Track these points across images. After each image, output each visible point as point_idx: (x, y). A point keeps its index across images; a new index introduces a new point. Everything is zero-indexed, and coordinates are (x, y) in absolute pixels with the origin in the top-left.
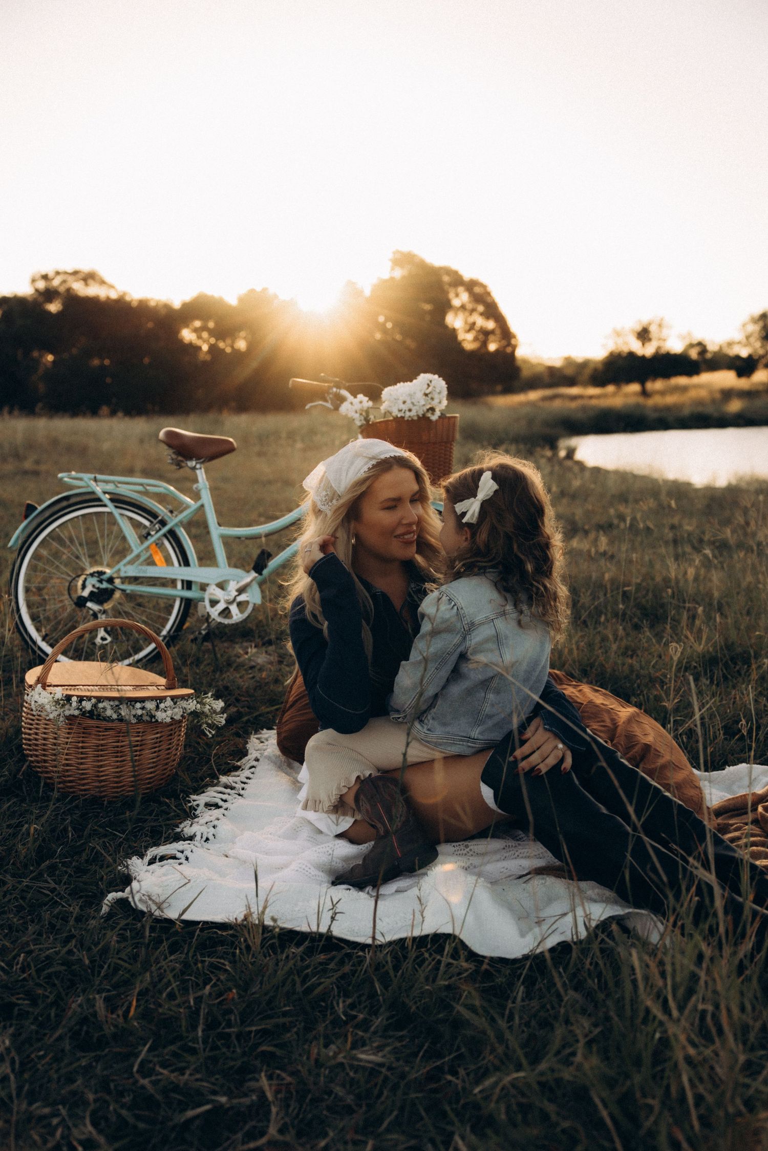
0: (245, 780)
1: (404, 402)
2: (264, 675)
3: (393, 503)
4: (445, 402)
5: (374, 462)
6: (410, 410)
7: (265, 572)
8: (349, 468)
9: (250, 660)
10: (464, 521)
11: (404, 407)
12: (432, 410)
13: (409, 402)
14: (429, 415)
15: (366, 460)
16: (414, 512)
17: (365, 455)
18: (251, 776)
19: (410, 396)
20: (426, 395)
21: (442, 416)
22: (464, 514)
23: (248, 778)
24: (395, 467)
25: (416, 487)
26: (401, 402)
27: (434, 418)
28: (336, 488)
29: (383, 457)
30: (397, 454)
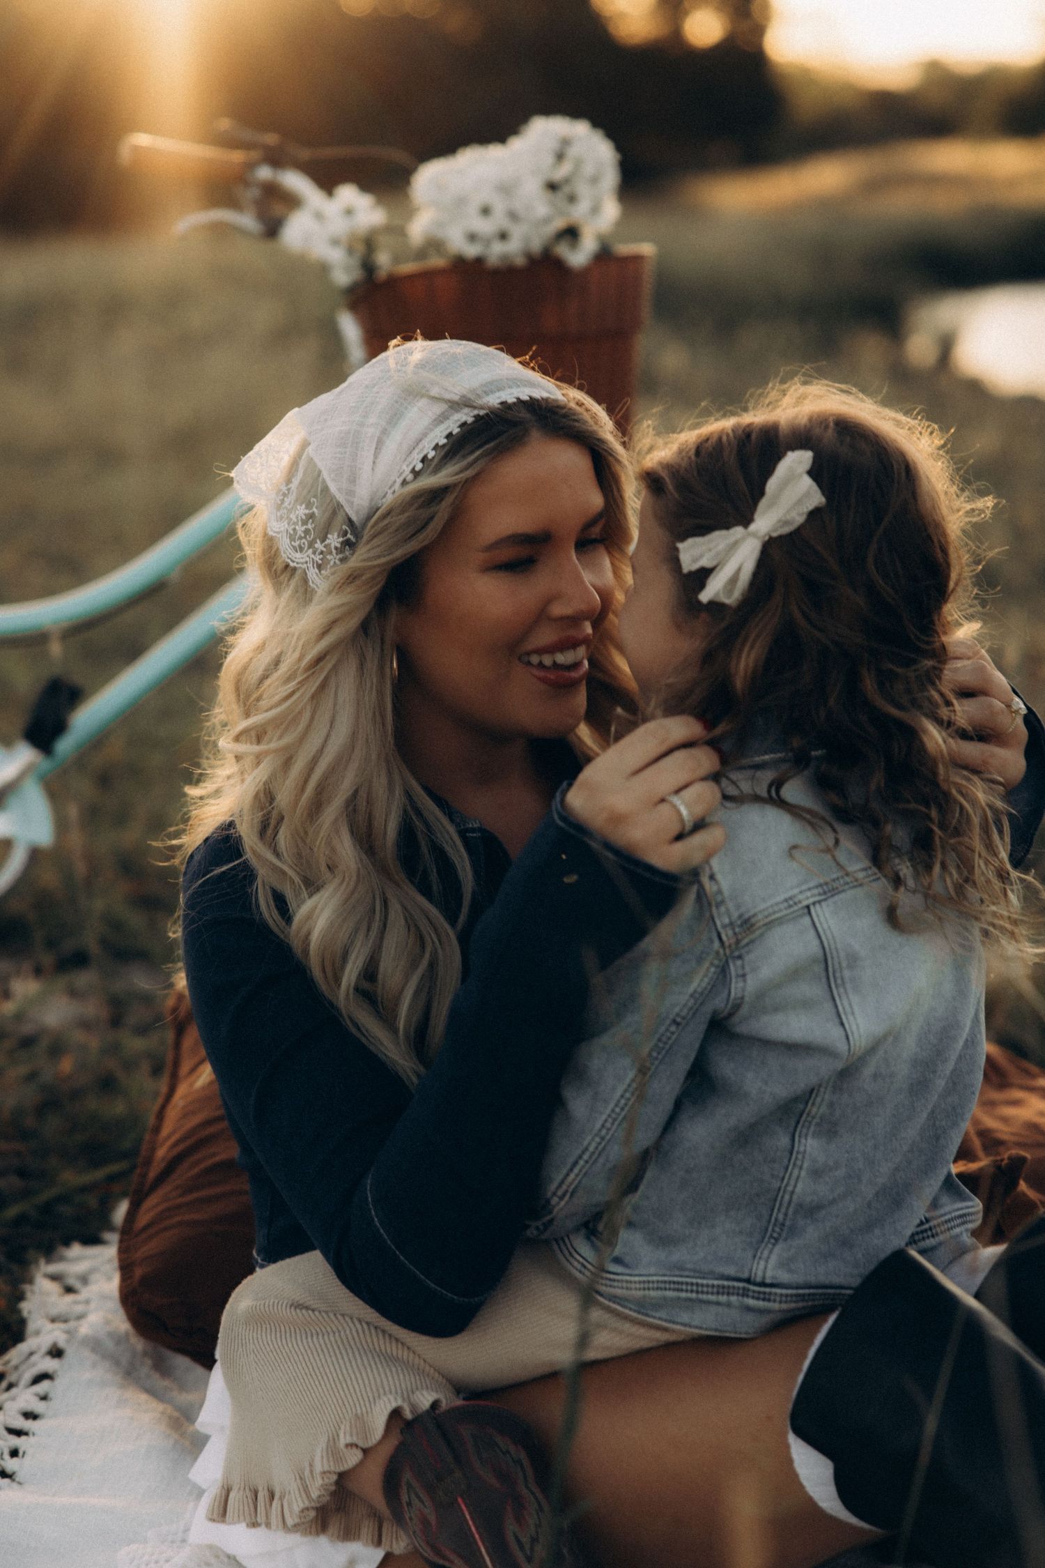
0: (20, 1423)
1: (486, 211)
2: (66, 1065)
3: (523, 552)
4: (611, 210)
5: (467, 416)
6: (503, 236)
7: (66, 745)
8: (385, 432)
9: (19, 1017)
10: (705, 596)
11: (485, 227)
12: (571, 234)
13: (499, 208)
14: (563, 251)
15: (439, 408)
16: (587, 577)
17: (435, 392)
18: (39, 1407)
19: (506, 189)
20: (552, 187)
21: (604, 255)
22: (703, 575)
23: (30, 1415)
24: (535, 434)
25: (596, 500)
26: (473, 209)
27: (579, 257)
28: (341, 498)
29: (494, 400)
30: (538, 394)
